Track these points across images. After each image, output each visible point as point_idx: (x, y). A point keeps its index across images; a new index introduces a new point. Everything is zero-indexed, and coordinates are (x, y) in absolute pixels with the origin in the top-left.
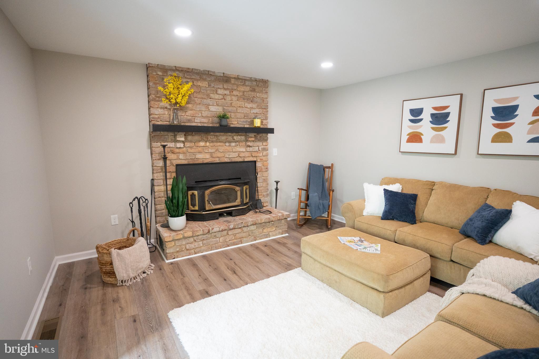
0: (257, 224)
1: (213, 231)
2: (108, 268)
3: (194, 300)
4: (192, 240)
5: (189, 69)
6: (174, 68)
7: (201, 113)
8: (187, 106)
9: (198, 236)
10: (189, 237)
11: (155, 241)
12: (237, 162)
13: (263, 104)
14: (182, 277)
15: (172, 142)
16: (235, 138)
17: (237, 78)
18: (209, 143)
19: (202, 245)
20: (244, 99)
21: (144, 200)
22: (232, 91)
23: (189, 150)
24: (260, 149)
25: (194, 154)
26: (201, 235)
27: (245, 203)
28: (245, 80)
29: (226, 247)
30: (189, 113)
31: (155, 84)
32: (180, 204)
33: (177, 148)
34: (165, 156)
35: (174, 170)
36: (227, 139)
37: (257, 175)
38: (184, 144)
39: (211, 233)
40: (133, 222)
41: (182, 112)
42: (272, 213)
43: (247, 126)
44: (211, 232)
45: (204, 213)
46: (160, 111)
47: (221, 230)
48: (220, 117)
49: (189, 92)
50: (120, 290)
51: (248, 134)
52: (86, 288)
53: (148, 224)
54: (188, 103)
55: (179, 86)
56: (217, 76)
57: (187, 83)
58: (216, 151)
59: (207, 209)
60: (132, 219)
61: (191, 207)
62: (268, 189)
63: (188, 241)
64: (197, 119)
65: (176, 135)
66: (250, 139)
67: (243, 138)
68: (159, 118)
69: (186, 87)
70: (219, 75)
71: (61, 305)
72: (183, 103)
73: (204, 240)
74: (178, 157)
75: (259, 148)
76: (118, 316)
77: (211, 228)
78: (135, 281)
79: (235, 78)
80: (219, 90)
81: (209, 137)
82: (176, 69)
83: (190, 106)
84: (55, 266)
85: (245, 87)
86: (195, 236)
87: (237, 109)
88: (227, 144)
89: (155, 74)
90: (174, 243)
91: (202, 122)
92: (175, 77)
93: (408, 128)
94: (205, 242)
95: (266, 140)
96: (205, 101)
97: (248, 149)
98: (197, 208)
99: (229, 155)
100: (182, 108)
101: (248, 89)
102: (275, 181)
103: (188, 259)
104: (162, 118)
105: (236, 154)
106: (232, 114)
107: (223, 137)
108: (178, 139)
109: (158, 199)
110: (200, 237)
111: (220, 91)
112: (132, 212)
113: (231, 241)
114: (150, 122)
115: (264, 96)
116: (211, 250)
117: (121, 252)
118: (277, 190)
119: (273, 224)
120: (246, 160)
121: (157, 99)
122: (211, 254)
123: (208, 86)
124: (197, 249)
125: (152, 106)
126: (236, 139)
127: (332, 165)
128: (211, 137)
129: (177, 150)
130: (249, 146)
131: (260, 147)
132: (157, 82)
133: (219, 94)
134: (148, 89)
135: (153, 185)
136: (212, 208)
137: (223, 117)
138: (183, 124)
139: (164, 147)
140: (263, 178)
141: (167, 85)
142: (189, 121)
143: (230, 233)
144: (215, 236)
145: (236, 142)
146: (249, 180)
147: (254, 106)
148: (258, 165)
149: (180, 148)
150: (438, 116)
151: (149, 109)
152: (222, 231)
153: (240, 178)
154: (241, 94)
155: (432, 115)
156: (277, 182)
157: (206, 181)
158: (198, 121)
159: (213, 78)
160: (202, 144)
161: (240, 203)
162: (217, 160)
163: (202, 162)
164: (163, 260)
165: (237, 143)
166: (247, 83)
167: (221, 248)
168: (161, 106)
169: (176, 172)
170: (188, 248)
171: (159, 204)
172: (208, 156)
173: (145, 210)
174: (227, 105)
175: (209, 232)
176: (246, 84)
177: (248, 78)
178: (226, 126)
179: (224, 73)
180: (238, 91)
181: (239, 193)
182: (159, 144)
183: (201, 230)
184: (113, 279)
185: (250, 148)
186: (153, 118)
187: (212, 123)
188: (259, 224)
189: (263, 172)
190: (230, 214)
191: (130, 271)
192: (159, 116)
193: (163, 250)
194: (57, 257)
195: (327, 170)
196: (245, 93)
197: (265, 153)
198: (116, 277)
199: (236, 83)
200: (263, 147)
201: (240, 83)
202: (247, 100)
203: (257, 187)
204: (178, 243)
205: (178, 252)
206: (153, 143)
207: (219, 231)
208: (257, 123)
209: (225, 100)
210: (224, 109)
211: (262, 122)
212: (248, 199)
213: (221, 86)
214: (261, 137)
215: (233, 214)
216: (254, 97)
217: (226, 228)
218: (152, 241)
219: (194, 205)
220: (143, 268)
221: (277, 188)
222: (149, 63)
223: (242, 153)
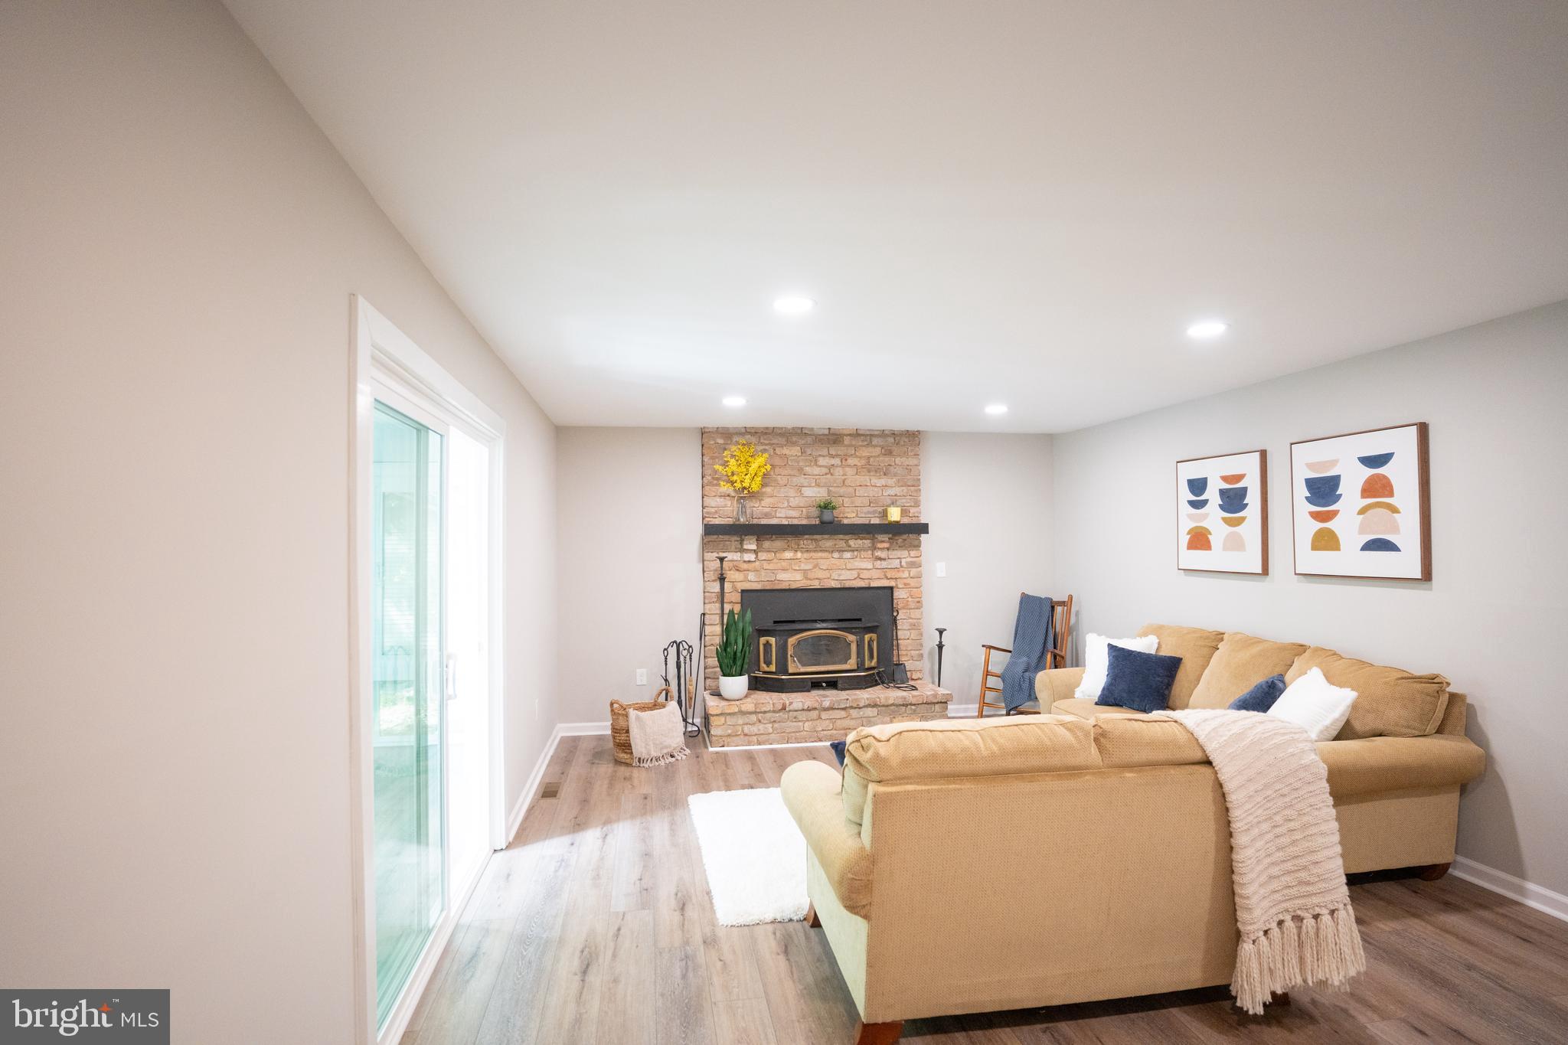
0: (879, 706)
1: (791, 708)
2: (623, 737)
3: (728, 788)
4: (754, 718)
5: (767, 428)
6: (743, 430)
7: (788, 502)
8: (764, 490)
9: (765, 712)
10: (751, 713)
11: (701, 723)
12: (854, 588)
13: (909, 477)
14: (725, 769)
15: (736, 552)
16: (852, 543)
17: (857, 434)
18: (802, 552)
19: (771, 730)
20: (869, 471)
21: (686, 647)
22: (844, 458)
23: (766, 565)
24: (903, 563)
25: (773, 571)
26: (769, 711)
27: (866, 667)
28: (871, 435)
29: (815, 741)
30: (767, 501)
31: (713, 458)
32: (739, 654)
33: (745, 562)
34: (722, 574)
35: (739, 600)
36: (835, 545)
37: (895, 614)
38: (757, 556)
39: (790, 711)
40: (666, 680)
41: (754, 500)
42: (917, 689)
43: (876, 521)
44: (787, 709)
45: (783, 677)
46: (720, 501)
47: (806, 707)
48: (820, 507)
49: (763, 470)
50: (635, 772)
51: (876, 536)
52: (593, 763)
53: (692, 689)
54: (763, 486)
55: (750, 459)
56: (817, 436)
57: (765, 451)
58: (815, 567)
59: (790, 671)
60: (666, 677)
61: (765, 666)
62: (921, 645)
63: (747, 720)
64: (780, 512)
65: (743, 540)
66: (880, 545)
67: (868, 543)
68: (716, 512)
69: (760, 460)
70: (821, 433)
71: (563, 773)
72: (755, 487)
73: (775, 721)
74: (746, 577)
75: (901, 562)
76: (626, 792)
77: (787, 702)
78: (657, 764)
79: (850, 435)
80: (821, 459)
81: (802, 542)
82: (747, 431)
83: (768, 490)
84: (555, 738)
85: (870, 449)
86: (761, 712)
87: (855, 490)
88: (836, 555)
89: (712, 442)
90: (723, 719)
91: (788, 516)
92: (743, 445)
93: (1189, 519)
94: (776, 725)
95: (918, 546)
96: (795, 479)
97: (878, 564)
98: (773, 668)
99: (840, 575)
100: (753, 495)
101: (878, 450)
102: (937, 629)
103: (746, 751)
104: (721, 512)
105: (854, 574)
106: (846, 500)
107: (828, 542)
108: (745, 547)
109: (710, 647)
110: (768, 715)
111: (822, 461)
112: (666, 664)
113: (825, 732)
114: (703, 519)
115: (912, 461)
116: (788, 743)
117: (639, 713)
118: (940, 647)
119: (915, 710)
120: (874, 584)
121: (715, 482)
122: (786, 749)
123: (800, 454)
124: (762, 736)
125: (706, 493)
126: (853, 546)
127: (1071, 597)
128: (806, 542)
129: (745, 566)
130: (880, 559)
131: (903, 561)
132: (716, 455)
133: (820, 466)
134: (703, 466)
135: (703, 624)
136: (798, 671)
137: (826, 507)
138: (755, 521)
139: (722, 559)
140: (910, 620)
141: (728, 461)
142: (767, 515)
143: (824, 715)
144: (795, 718)
145: (853, 551)
146: (876, 624)
147: (891, 482)
148: (898, 594)
149: (749, 561)
150: (1231, 493)
151: (703, 498)
152: (809, 710)
153: (860, 620)
154: (863, 462)
155: (1222, 492)
156: (941, 632)
157: (793, 622)
158: (782, 517)
159: (809, 440)
160: (788, 555)
161: (855, 667)
162: (816, 585)
163: (788, 588)
164: (706, 747)
165: (856, 553)
166: (875, 441)
167: (806, 742)
168: (720, 493)
169: (742, 603)
170: (746, 730)
171: (711, 657)
172: (798, 576)
173: (685, 663)
174: (835, 485)
175: (784, 708)
176: (873, 443)
177: (876, 433)
178: (831, 523)
179: (829, 429)
180: (857, 457)
181: (854, 647)
182: (715, 554)
183: (771, 702)
184: (629, 756)
185: (883, 562)
186: (708, 513)
187: (808, 518)
188: (883, 706)
189: (910, 609)
190: (833, 684)
191: (652, 745)
192: (716, 509)
193: (709, 732)
194: (560, 726)
195: (1059, 609)
196: (872, 459)
197: (914, 572)
198: (632, 753)
199: (854, 443)
200: (909, 559)
201: (860, 443)
202: (876, 471)
203: (897, 639)
204: (730, 721)
205: (729, 735)
206: (706, 554)
207: (803, 710)
208: (895, 515)
209: (832, 475)
210: (829, 492)
211: (904, 512)
212: (875, 660)
213: (825, 452)
214: (905, 540)
215: (839, 685)
216: (889, 465)
217: (816, 705)
218: (697, 721)
219: (768, 663)
220: (670, 746)
221: (941, 642)
222: (704, 428)
223: (865, 571)
